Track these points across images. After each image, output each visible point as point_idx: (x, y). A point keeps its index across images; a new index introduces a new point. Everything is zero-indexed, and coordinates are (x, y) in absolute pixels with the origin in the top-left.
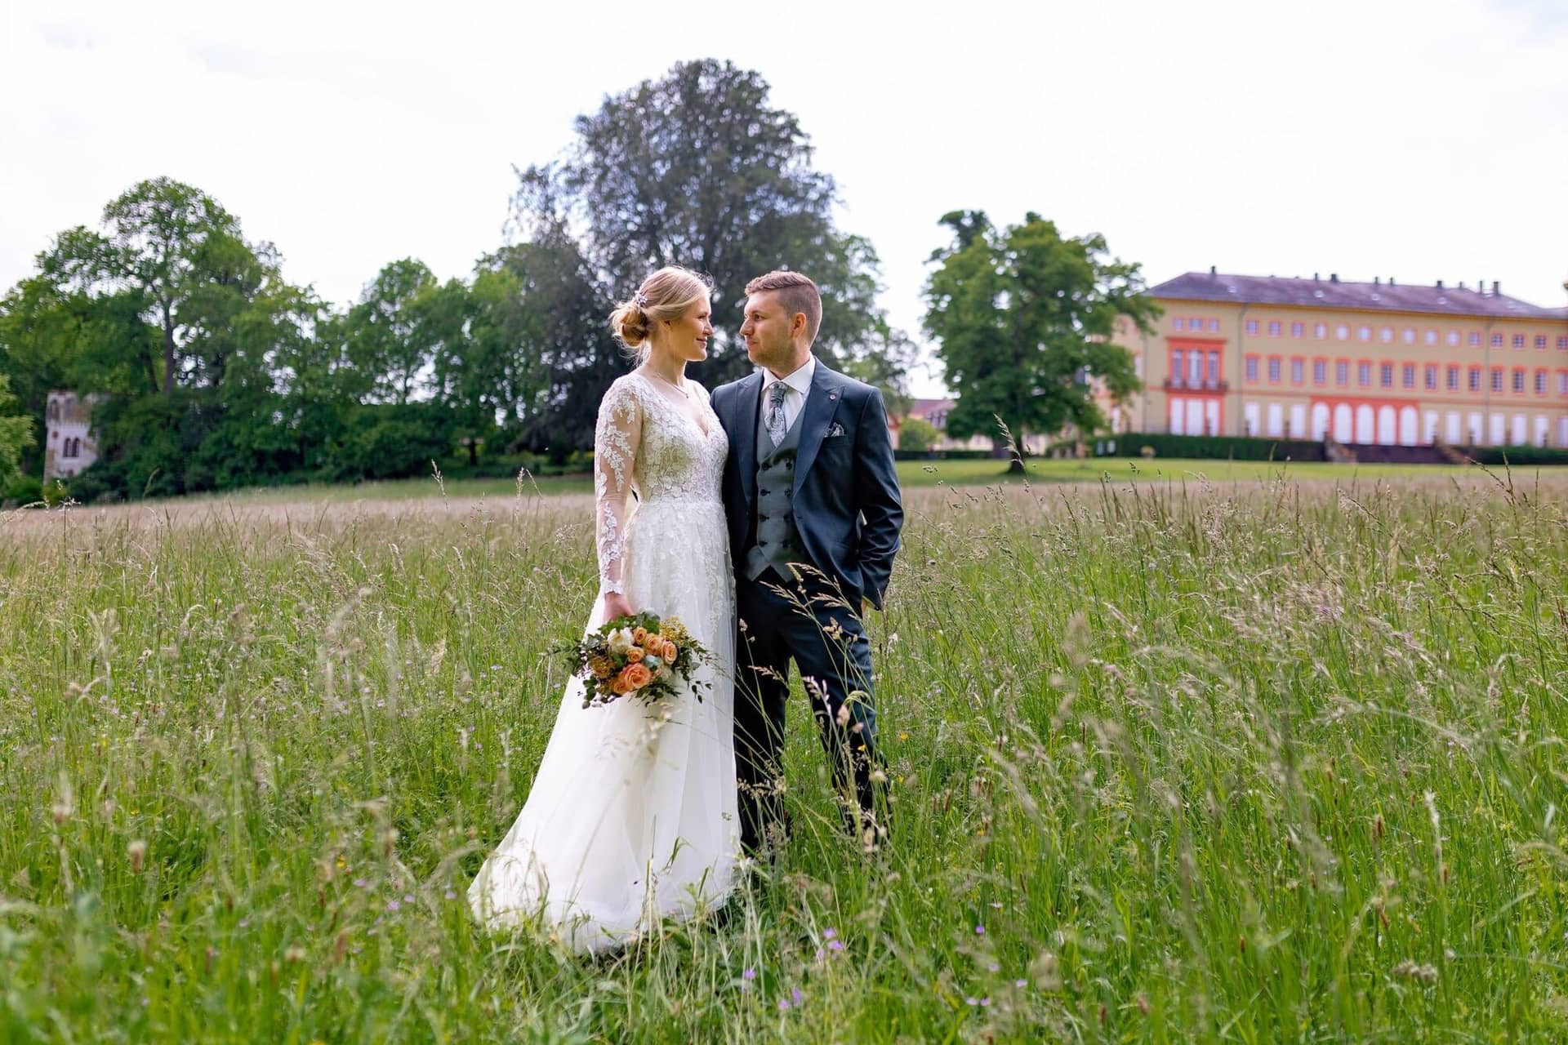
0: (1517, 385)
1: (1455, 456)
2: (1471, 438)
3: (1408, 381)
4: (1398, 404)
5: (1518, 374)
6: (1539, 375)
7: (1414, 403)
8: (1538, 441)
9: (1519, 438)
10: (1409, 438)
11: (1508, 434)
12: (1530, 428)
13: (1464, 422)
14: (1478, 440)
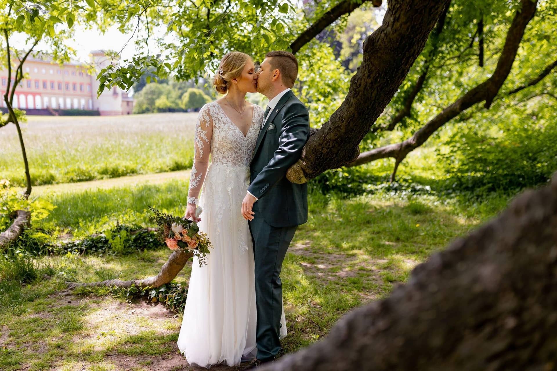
0: (74, 88)
1: (54, 112)
2: (59, 106)
3: (37, 87)
4: (34, 94)
5: (74, 85)
6: (81, 85)
7: (40, 94)
8: (82, 108)
9: (76, 106)
10: (39, 106)
11: (72, 105)
12: (79, 103)
13: (57, 101)
14: (62, 107)
